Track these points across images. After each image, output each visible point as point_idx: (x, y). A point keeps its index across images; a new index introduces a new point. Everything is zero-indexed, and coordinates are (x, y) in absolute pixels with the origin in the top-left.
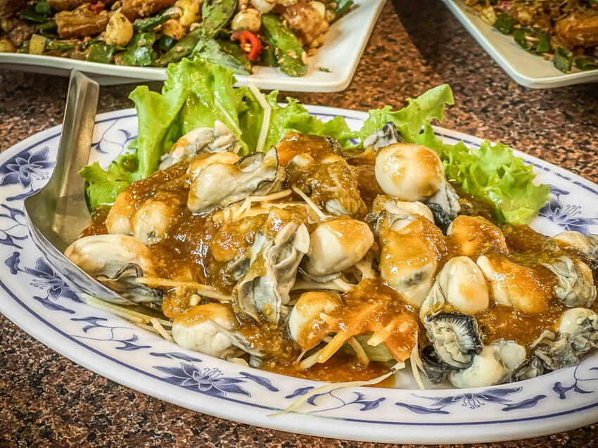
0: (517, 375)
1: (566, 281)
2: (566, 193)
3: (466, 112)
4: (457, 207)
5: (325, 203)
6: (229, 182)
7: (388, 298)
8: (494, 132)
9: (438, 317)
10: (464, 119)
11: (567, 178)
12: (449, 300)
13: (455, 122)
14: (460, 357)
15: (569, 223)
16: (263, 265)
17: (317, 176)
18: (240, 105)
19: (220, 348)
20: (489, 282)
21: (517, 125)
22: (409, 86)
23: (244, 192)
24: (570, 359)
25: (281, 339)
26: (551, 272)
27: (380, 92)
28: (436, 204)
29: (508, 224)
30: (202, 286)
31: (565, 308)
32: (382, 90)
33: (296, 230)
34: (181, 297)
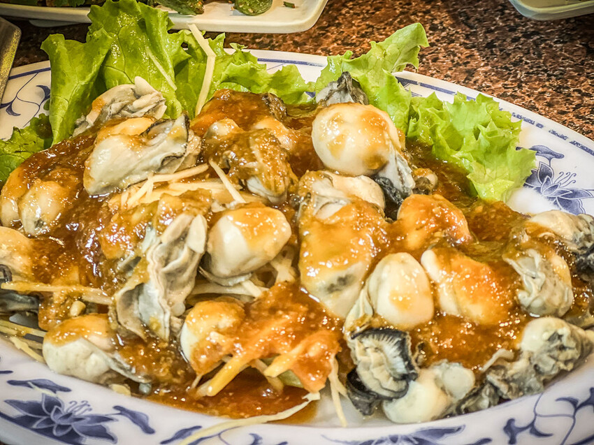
0: (463, 407)
1: (532, 283)
2: (560, 156)
3: (467, 48)
4: (411, 183)
5: (245, 181)
6: (129, 159)
7: (303, 308)
8: (497, 73)
9: (364, 334)
10: (463, 57)
11: (563, 137)
12: (379, 312)
13: (453, 61)
14: (391, 385)
15: (560, 196)
16: (146, 269)
17: (235, 147)
18: (178, 53)
19: (96, 372)
20: (434, 285)
21: (526, 63)
22: (405, 18)
23: (148, 169)
24: (532, 385)
25: (171, 361)
26: (513, 271)
27: (369, 26)
28: (386, 179)
29: (480, 200)
30: (87, 289)
31: (529, 319)
32: (371, 24)
33: (190, 223)
34: (59, 305)
